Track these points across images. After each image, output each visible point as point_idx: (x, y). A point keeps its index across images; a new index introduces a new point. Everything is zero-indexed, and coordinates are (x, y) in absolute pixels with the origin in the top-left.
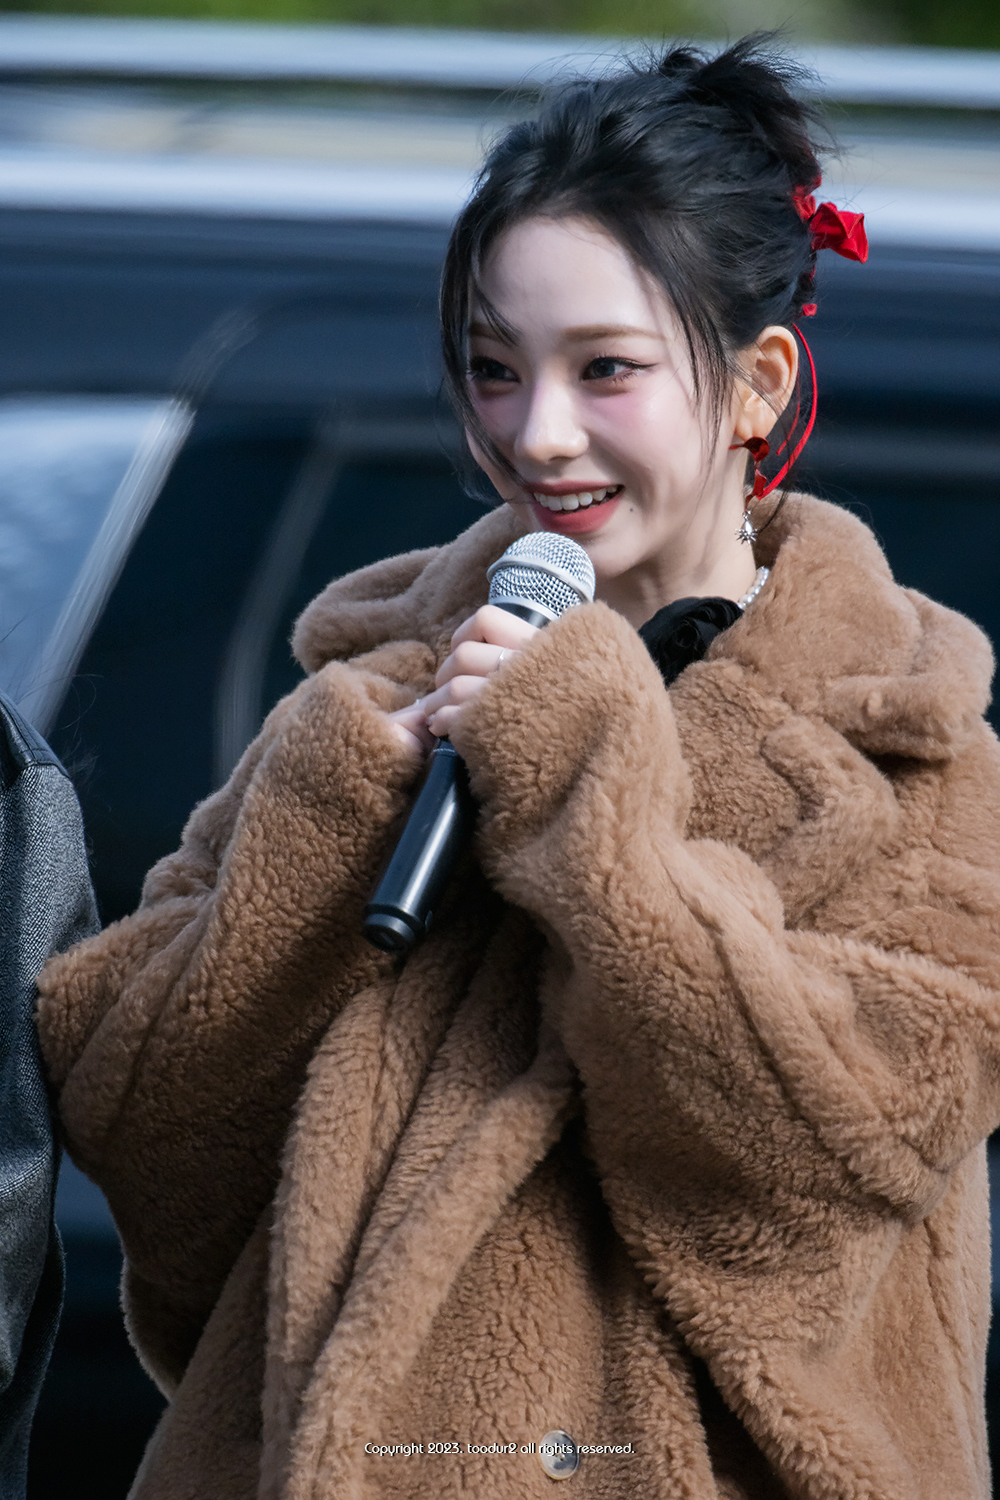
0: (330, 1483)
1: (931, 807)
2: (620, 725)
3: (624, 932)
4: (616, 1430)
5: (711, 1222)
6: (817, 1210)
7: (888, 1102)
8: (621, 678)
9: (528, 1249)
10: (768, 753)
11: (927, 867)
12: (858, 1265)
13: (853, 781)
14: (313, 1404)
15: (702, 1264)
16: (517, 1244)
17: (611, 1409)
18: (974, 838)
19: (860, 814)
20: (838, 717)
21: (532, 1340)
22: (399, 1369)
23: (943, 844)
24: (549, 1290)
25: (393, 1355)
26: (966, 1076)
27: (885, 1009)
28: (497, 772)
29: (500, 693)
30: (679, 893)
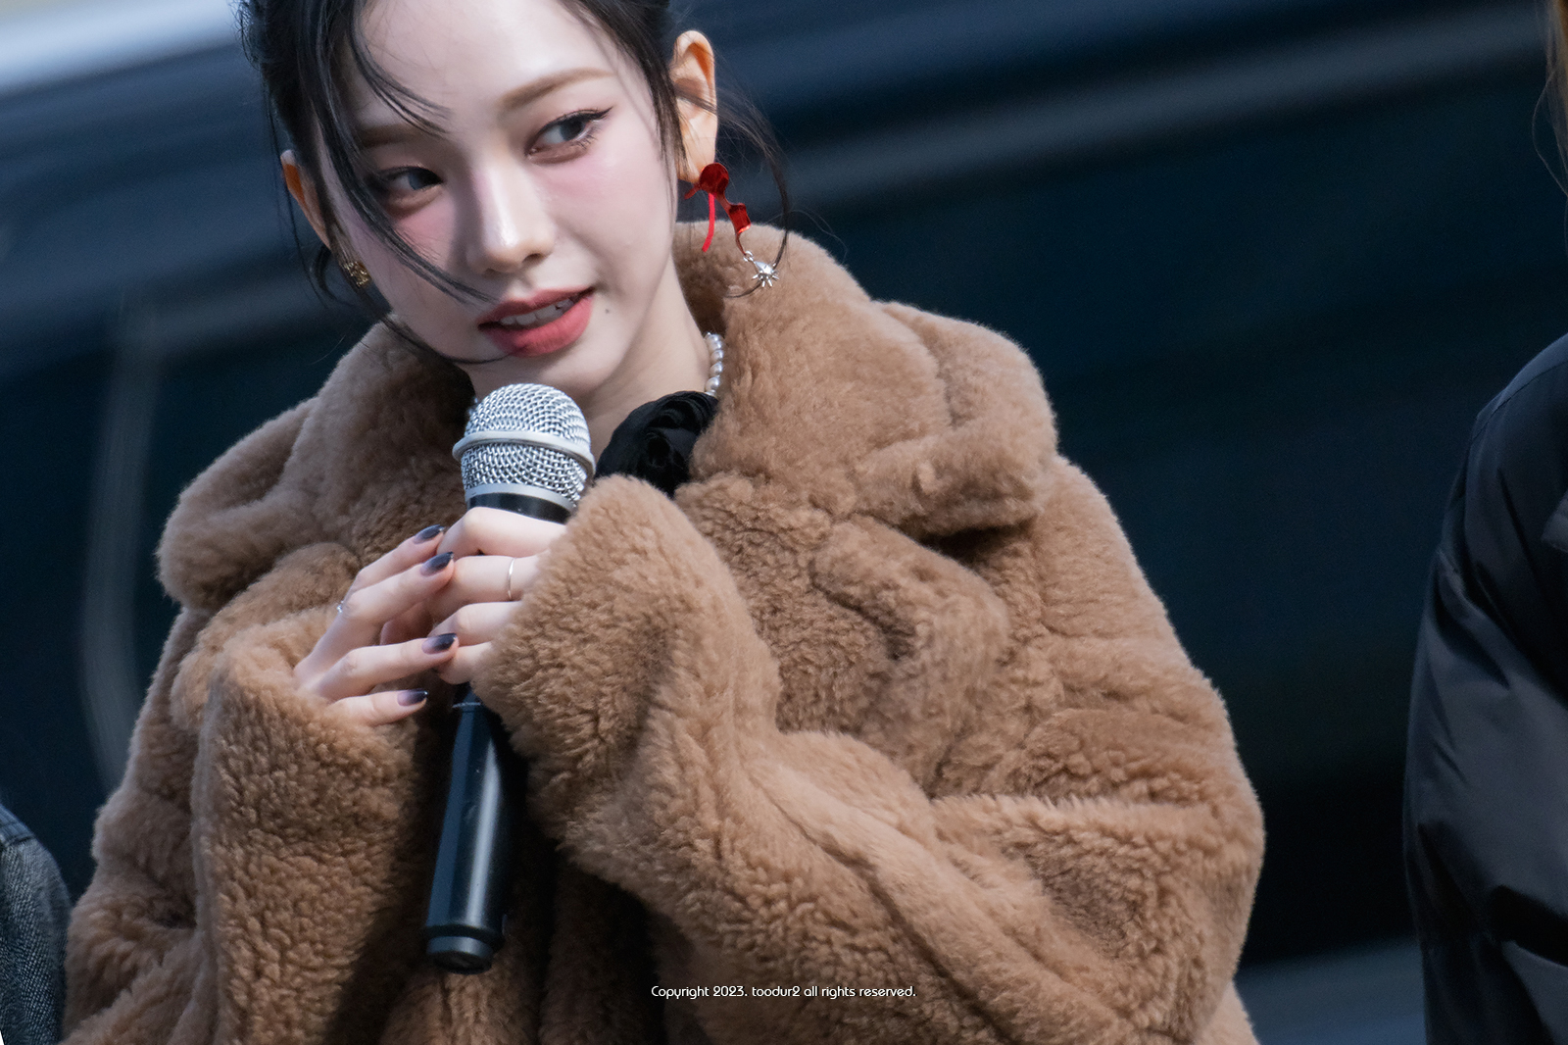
1: (1030, 583)
2: (686, 640)
3: (755, 902)
7: (1118, 994)
8: (672, 579)
10: (824, 584)
11: (1052, 661)
13: (941, 593)
18: (1092, 601)
19: (966, 632)
20: (886, 508)
23: (1064, 625)
26: (1197, 930)
27: (1075, 879)
28: (545, 730)
29: (530, 633)
30: (803, 832)
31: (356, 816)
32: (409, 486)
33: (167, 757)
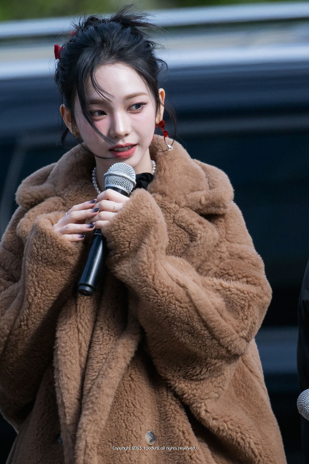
0: (89, 459)
1: (223, 228)
2: (154, 230)
3: (160, 292)
4: (165, 428)
5: (187, 369)
6: (219, 362)
7: (237, 327)
8: (153, 215)
9: (132, 379)
10: (176, 222)
11: (227, 248)
12: (229, 373)
13: (204, 227)
14: (80, 436)
15: (185, 380)
16: (129, 378)
17: (163, 422)
19: (209, 237)
20: (193, 206)
21: (138, 406)
22: (104, 422)
23: (230, 240)
24: (140, 391)
25: (101, 419)
26: (256, 315)
27: (229, 299)
28: (117, 244)
29: (119, 221)
30: (172, 278)
31: (64, 262)
32: (79, 186)
33: (11, 242)
